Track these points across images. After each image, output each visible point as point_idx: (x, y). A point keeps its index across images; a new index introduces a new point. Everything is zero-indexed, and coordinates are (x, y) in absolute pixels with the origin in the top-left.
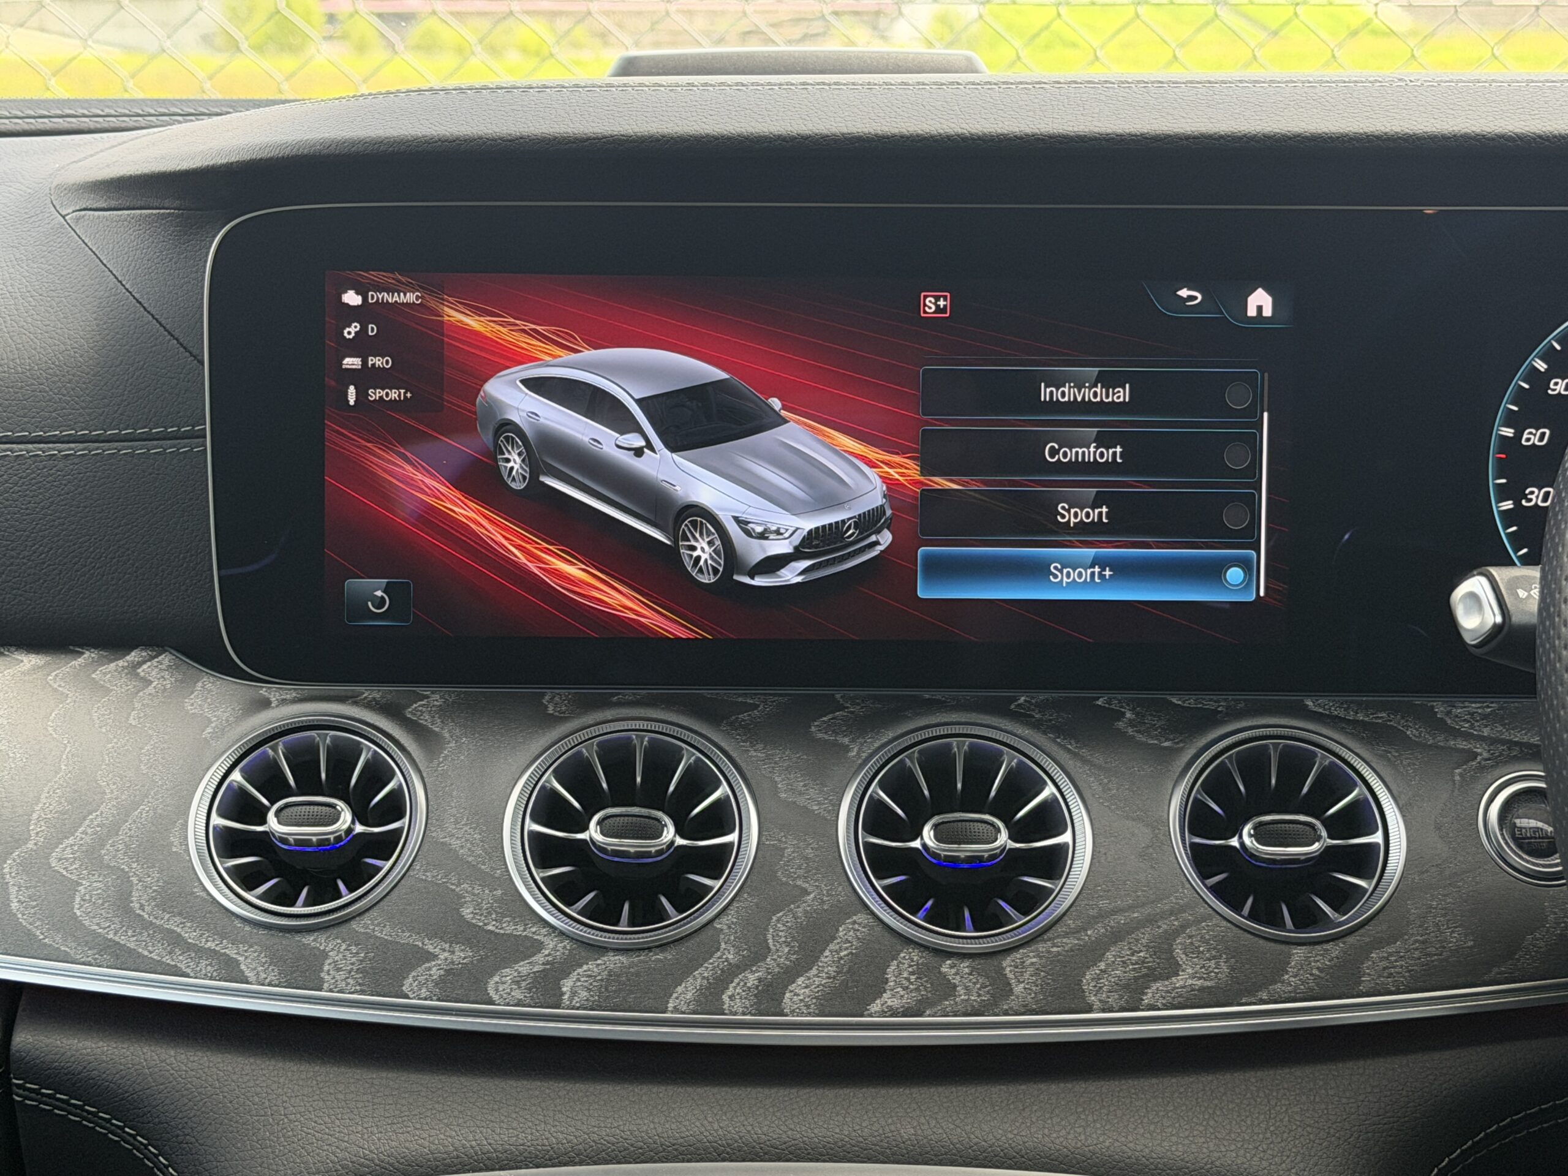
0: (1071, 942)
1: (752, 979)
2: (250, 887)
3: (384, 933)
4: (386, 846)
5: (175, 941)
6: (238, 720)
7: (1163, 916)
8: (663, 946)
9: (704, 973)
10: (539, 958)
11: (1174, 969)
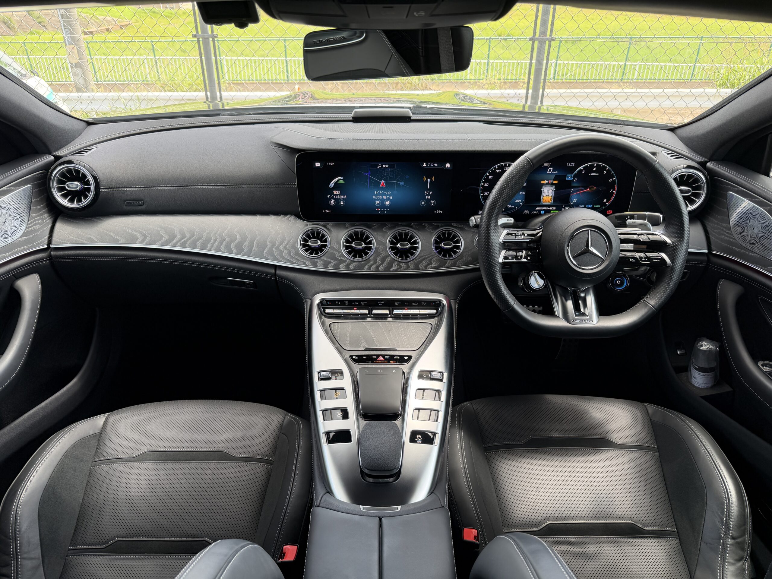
0: (418, 260)
1: (375, 266)
2: (307, 252)
3: (325, 259)
4: (325, 246)
5: (297, 260)
6: (304, 228)
7: (430, 256)
8: (363, 261)
9: (369, 265)
10: (346, 263)
11: (432, 264)
